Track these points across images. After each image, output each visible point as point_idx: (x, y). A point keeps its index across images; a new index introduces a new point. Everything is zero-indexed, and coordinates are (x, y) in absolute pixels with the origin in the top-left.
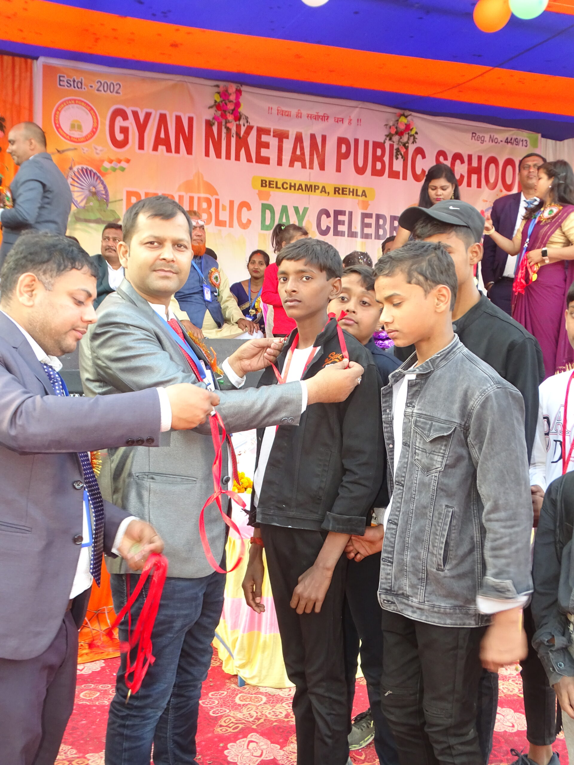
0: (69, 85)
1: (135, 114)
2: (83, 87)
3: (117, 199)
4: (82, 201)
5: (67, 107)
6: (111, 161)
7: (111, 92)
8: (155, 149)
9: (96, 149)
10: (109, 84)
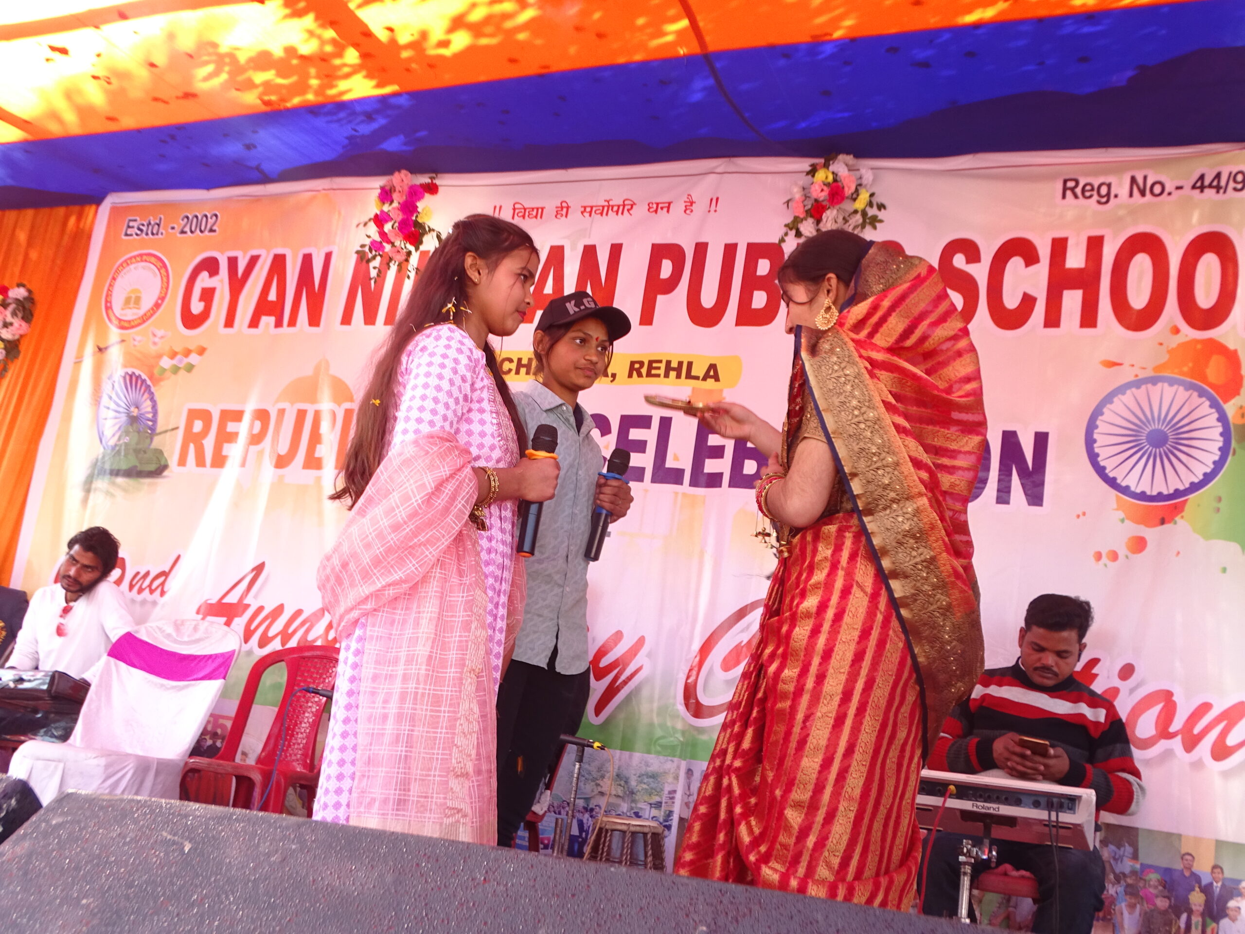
0: (139, 232)
1: (233, 262)
2: (161, 230)
3: (170, 427)
4: (114, 435)
5: (128, 268)
6: (173, 355)
7: (201, 231)
8: (254, 323)
9: (155, 335)
10: (200, 217)
